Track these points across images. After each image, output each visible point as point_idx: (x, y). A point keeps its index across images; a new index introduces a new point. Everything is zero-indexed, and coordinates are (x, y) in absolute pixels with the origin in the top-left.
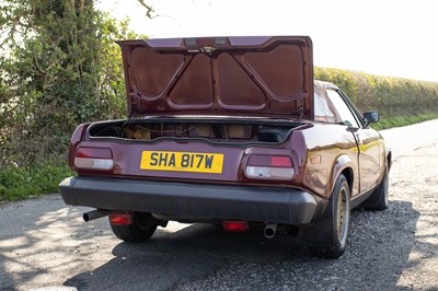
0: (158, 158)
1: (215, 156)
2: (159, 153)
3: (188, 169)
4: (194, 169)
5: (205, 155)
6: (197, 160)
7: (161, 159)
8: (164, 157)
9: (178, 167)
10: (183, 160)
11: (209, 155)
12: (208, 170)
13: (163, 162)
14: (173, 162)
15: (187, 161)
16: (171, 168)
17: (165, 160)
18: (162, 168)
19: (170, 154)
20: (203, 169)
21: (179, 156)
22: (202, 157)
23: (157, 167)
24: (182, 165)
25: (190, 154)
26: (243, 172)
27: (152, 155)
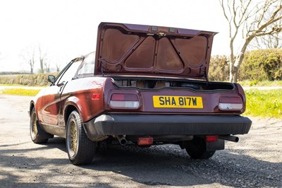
0: (164, 100)
1: (197, 98)
2: (165, 97)
3: (184, 106)
4: (187, 106)
5: (191, 97)
6: (188, 101)
7: (166, 101)
8: (168, 99)
9: (178, 105)
10: (180, 101)
11: (194, 98)
12: (195, 107)
13: (168, 103)
14: (174, 103)
15: (182, 101)
16: (173, 106)
17: (169, 101)
18: (168, 106)
19: (171, 97)
20: (192, 106)
21: (176, 98)
22: (190, 99)
23: (164, 106)
24: (180, 104)
25: (183, 97)
26: (217, 107)
27: (160, 98)
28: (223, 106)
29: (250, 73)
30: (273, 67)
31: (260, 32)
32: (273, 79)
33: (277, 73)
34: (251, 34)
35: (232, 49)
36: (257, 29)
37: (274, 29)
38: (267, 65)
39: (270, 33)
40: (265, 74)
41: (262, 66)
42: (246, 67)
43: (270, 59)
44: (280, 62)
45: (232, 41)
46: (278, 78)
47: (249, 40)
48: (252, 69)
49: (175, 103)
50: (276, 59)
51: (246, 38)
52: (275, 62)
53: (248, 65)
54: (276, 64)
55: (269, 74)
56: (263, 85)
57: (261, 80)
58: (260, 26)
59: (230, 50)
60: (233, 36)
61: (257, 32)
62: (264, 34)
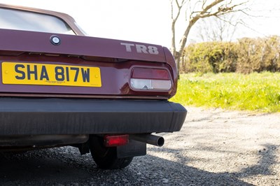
0: (25, 70)
1: (91, 69)
2: (25, 64)
3: (65, 83)
4: (71, 83)
5: (80, 67)
6: (72, 73)
7: (29, 72)
8: (32, 69)
9: (52, 80)
10: (57, 74)
11: (85, 68)
12: (86, 84)
13: (32, 76)
14: (45, 75)
15: (62, 74)
16: (44, 82)
17: (35, 72)
18: (33, 81)
19: (40, 66)
20: (80, 82)
21: (51, 68)
22: (78, 69)
23: (25, 81)
24: (57, 79)
25: (64, 67)
26: (127, 85)
27: (17, 67)
28: (138, 84)
29: (195, 65)
30: (218, 60)
31: (205, 13)
32: (217, 72)
33: (221, 66)
34: (194, 15)
35: (174, 32)
36: (202, 10)
37: (219, 9)
38: (212, 58)
39: (215, 14)
40: (209, 67)
41: (207, 58)
42: (191, 60)
43: (215, 51)
44: (224, 54)
45: (174, 23)
46: (222, 71)
47: (193, 22)
48: (197, 61)
49: (47, 77)
50: (220, 51)
51: (189, 20)
52: (220, 54)
53: (193, 58)
54: (221, 57)
55: (214, 66)
56: (208, 77)
57: (206, 72)
58: (205, 7)
59: (172, 34)
60: (174, 18)
61: (202, 13)
62: (208, 16)
